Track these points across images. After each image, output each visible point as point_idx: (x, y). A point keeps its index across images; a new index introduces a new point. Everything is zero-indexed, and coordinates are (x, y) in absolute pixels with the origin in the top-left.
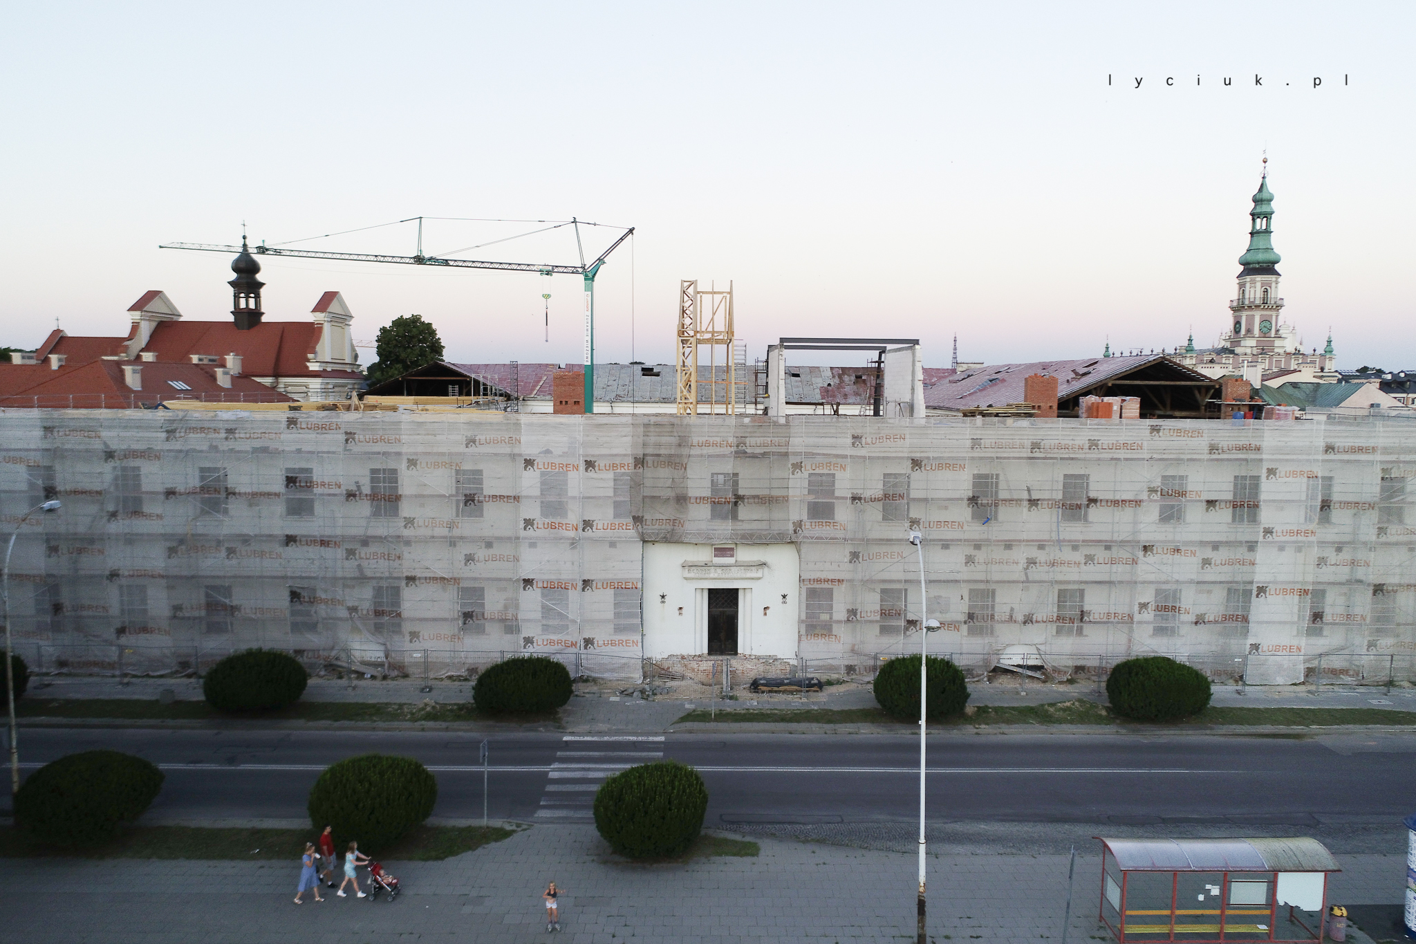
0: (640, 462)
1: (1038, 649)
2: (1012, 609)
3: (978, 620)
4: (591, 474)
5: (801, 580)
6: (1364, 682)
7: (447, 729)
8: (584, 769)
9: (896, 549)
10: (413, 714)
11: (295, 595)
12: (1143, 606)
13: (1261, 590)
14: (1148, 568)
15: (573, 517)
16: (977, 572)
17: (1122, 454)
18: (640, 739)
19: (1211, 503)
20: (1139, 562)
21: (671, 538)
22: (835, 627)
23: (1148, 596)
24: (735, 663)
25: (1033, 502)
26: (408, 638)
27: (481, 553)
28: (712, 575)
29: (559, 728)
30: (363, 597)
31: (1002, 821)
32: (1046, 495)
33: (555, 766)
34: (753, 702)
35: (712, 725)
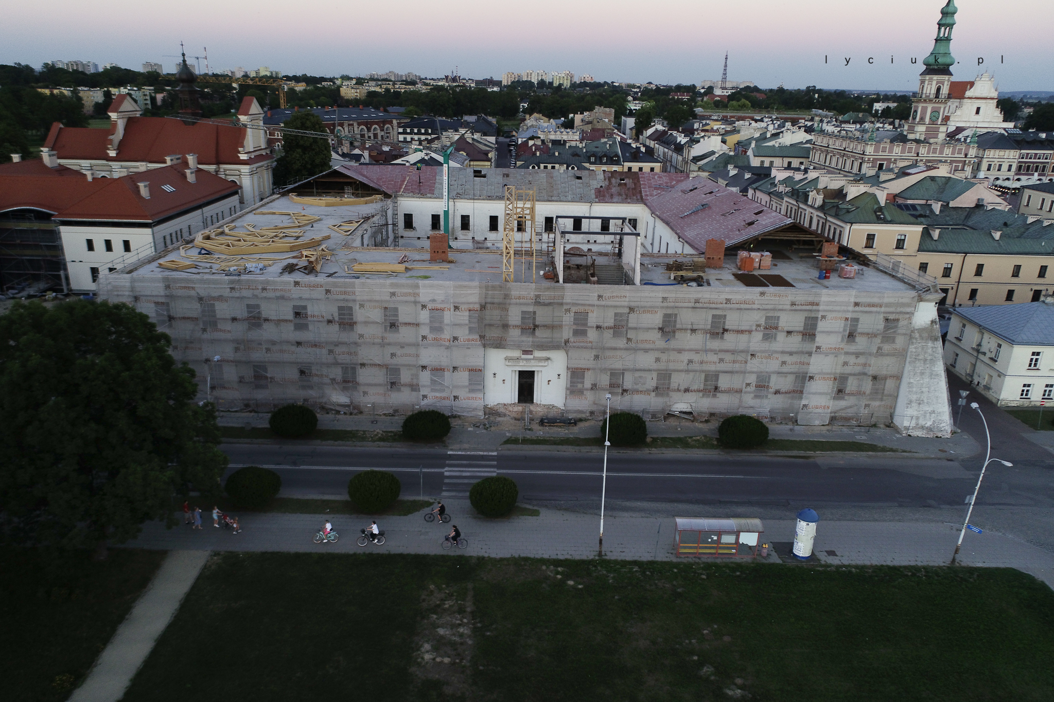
0: (483, 307)
1: (691, 405)
2: (679, 385)
3: (661, 389)
4: (457, 313)
5: (568, 368)
6: (861, 425)
7: (391, 447)
8: (460, 471)
9: (619, 353)
10: (372, 438)
11: (302, 372)
12: (748, 385)
13: (811, 378)
14: (754, 365)
15: (447, 335)
16: (662, 366)
17: (742, 306)
18: (485, 453)
19: (789, 333)
20: (748, 362)
21: (499, 344)
22: (585, 392)
23: (752, 379)
24: (532, 407)
25: (693, 331)
26: (362, 394)
27: (399, 352)
28: (521, 364)
29: (445, 446)
30: (337, 373)
31: (648, 501)
32: (701, 327)
33: (446, 469)
34: (540, 432)
35: (520, 446)
